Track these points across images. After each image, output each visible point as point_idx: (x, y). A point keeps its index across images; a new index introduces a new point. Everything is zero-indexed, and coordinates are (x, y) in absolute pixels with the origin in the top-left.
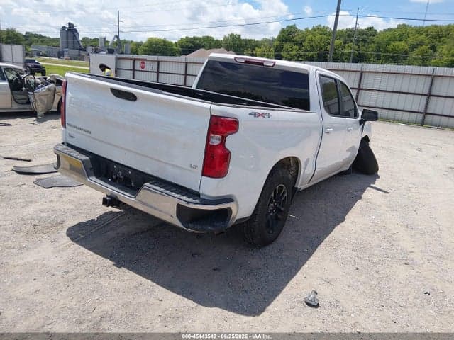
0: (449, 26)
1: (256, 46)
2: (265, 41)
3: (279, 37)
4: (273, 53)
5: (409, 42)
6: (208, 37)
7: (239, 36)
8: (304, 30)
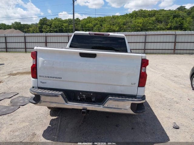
0: (105, 17)
1: (29, 27)
2: (33, 25)
3: (40, 23)
4: (38, 30)
5: (93, 24)
6: (3, 24)
7: (20, 23)
8: (51, 20)
